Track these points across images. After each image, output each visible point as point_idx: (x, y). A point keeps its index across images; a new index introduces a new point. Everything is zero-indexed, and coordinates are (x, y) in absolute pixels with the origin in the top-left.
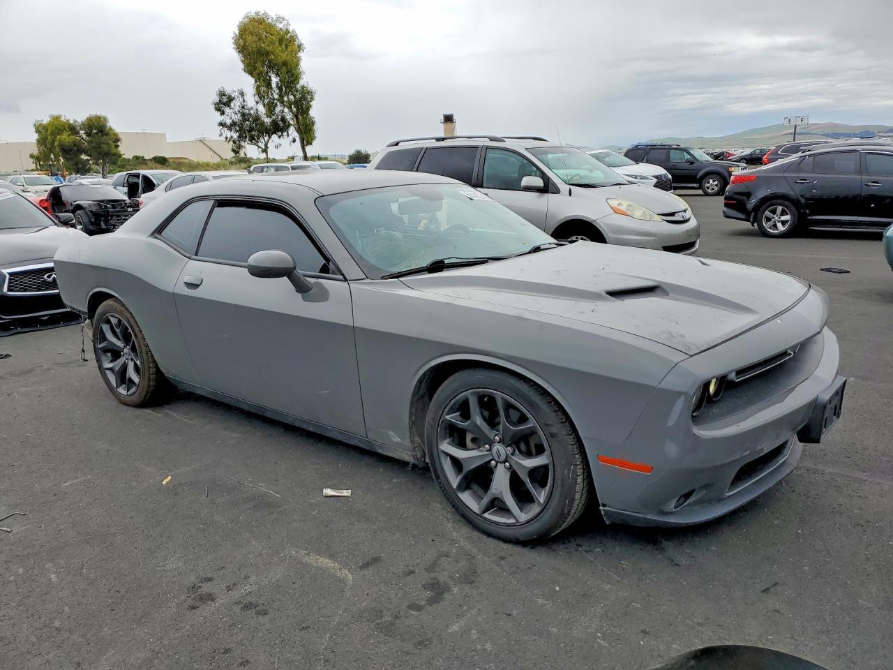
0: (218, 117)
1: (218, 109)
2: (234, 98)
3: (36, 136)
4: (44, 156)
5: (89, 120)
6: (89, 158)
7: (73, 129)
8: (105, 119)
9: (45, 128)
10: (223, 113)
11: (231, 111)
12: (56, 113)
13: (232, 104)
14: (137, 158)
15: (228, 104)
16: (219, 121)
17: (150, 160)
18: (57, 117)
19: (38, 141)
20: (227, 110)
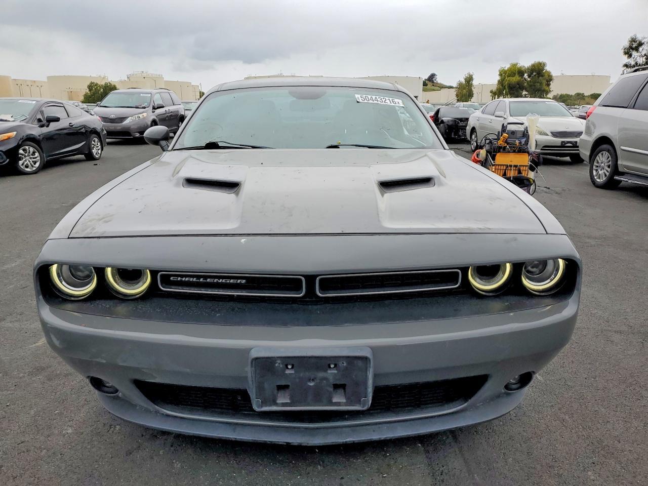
0: (625, 60)
1: (625, 53)
2: (644, 43)
3: (498, 78)
4: (499, 92)
5: (533, 65)
6: (527, 93)
7: (521, 73)
8: (544, 65)
9: (505, 72)
10: (630, 56)
11: (638, 54)
12: (514, 62)
13: (641, 49)
14: (578, 94)
15: (637, 49)
16: (624, 63)
17: (588, 96)
18: (515, 65)
19: (499, 81)
20: (634, 53)
